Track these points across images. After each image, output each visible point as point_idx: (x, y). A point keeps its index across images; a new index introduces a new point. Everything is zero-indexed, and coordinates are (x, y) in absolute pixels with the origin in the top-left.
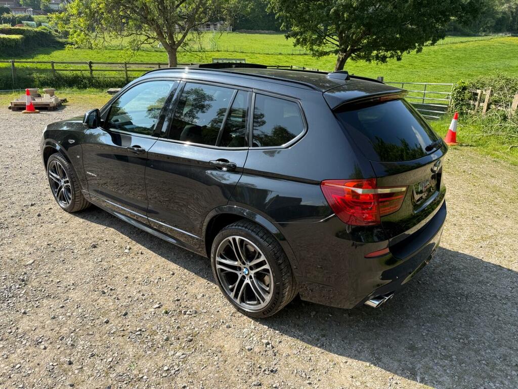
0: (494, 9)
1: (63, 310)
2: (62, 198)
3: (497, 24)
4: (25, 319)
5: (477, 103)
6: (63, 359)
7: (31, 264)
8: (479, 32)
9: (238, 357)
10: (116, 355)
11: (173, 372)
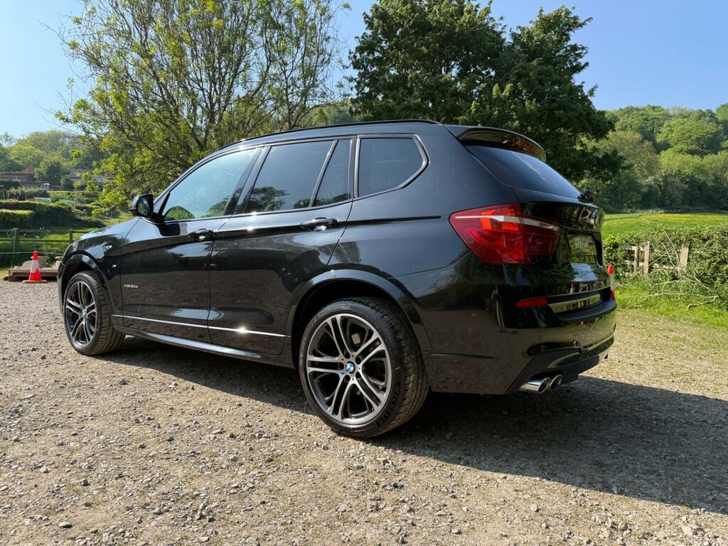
0: (637, 182)
1: (77, 438)
2: (81, 336)
3: (644, 199)
4: (17, 447)
5: (635, 263)
6: (73, 481)
7: (30, 398)
8: (623, 208)
9: (345, 474)
10: (157, 475)
11: (245, 489)
